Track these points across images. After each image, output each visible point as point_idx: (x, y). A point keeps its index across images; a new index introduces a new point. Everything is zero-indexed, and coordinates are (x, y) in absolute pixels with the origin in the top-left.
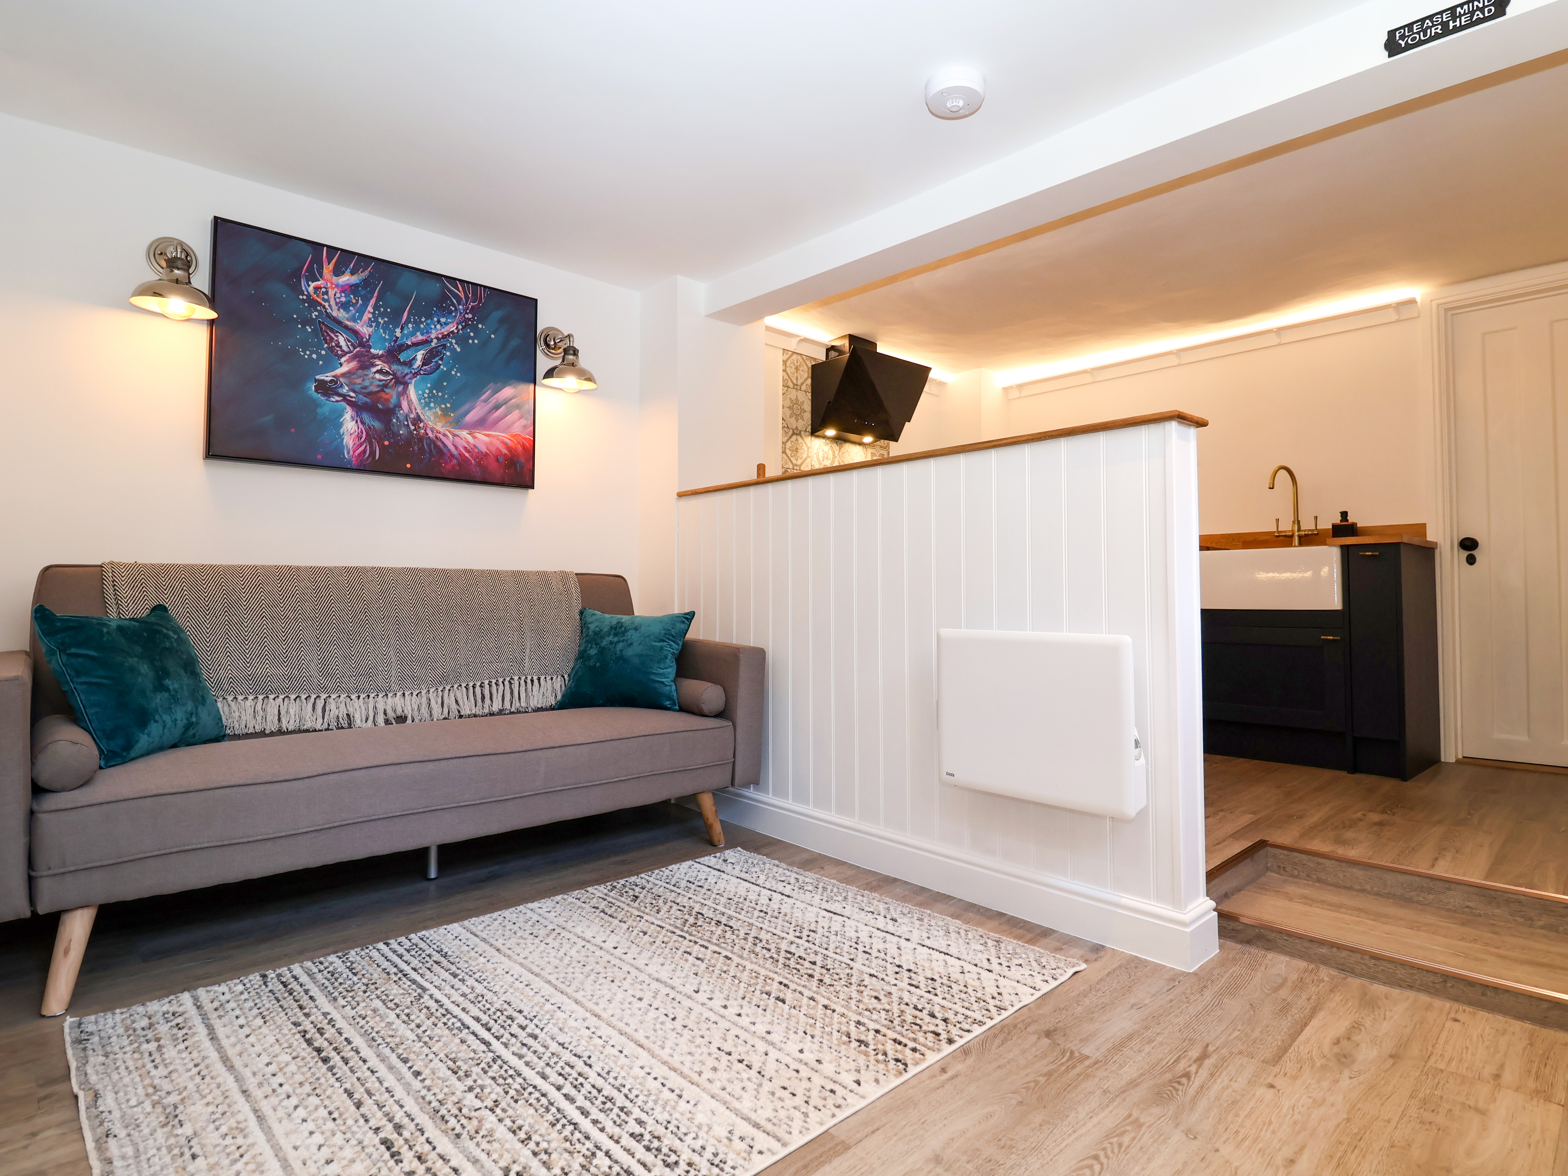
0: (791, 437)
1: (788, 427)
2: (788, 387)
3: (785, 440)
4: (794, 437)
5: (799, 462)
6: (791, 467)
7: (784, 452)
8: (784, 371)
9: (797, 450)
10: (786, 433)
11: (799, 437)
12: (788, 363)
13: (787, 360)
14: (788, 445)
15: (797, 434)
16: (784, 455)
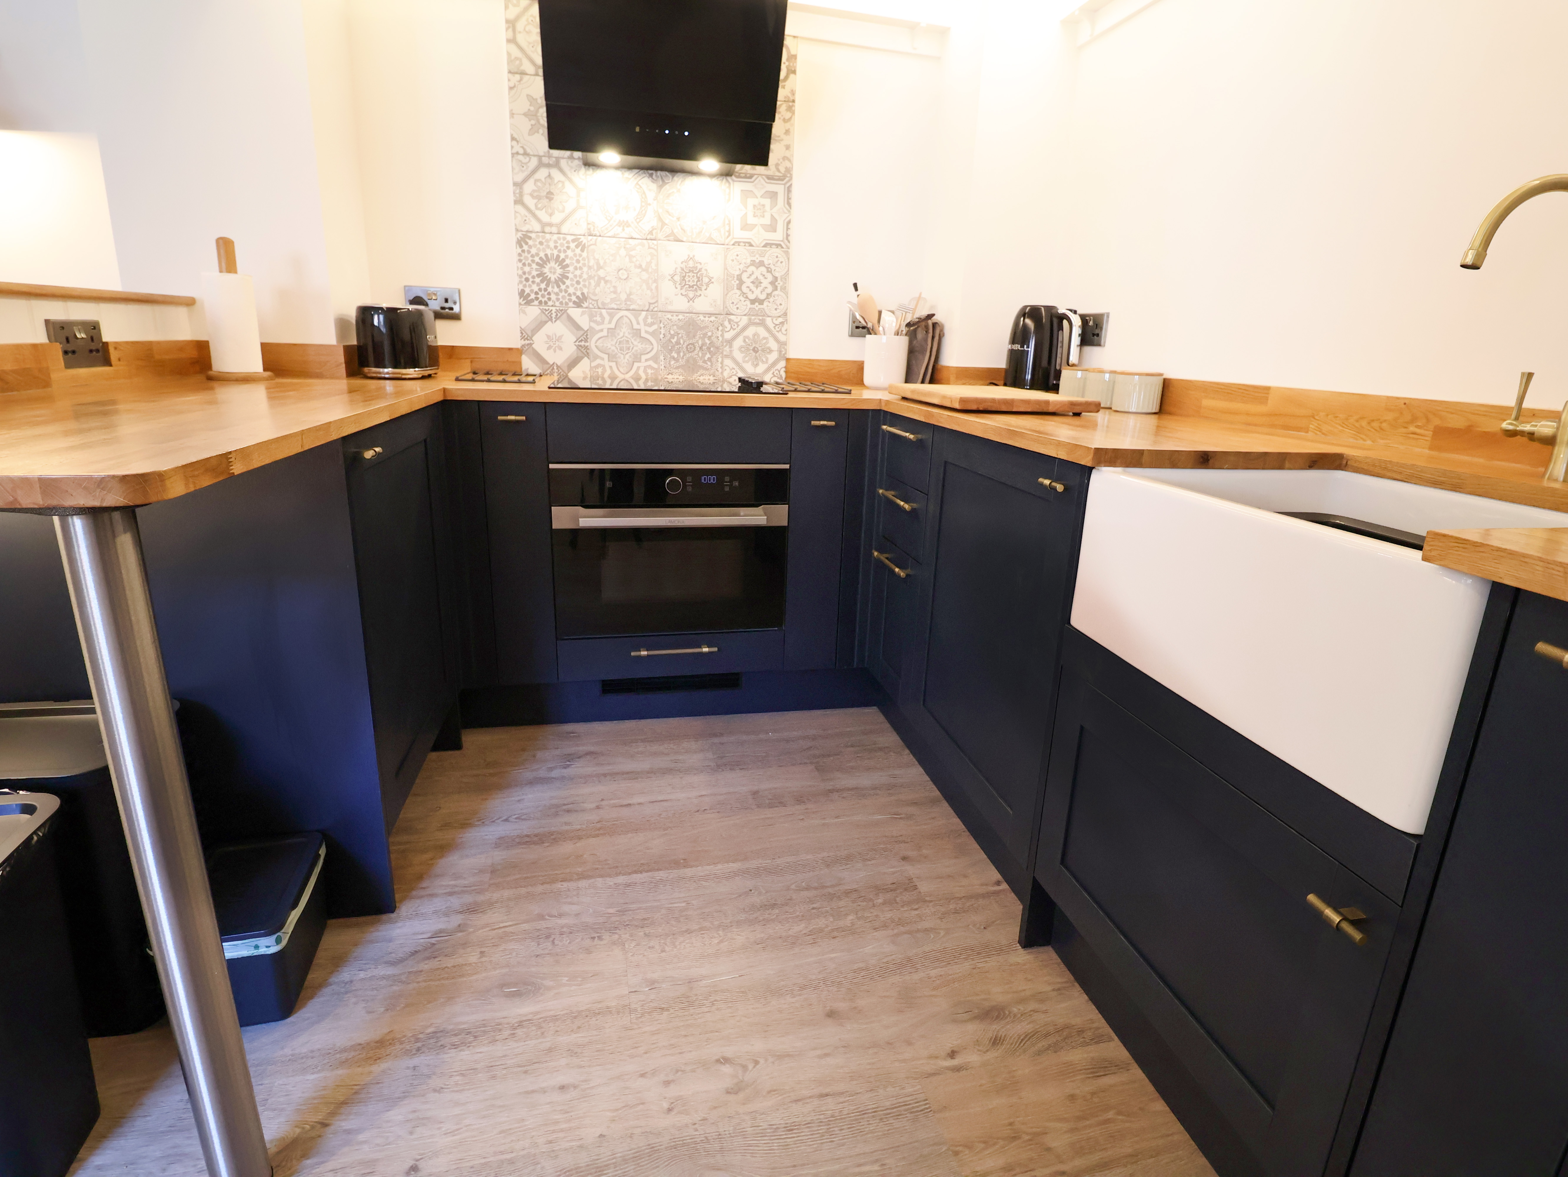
0: (534, 172)
1: (526, 154)
2: (523, 73)
3: (519, 178)
4: (542, 173)
5: (557, 218)
6: (537, 227)
7: (519, 201)
8: (509, 41)
9: (550, 196)
10: (522, 165)
11: (555, 173)
12: (520, 26)
13: (518, 18)
14: (529, 187)
15: (548, 166)
16: (519, 208)
